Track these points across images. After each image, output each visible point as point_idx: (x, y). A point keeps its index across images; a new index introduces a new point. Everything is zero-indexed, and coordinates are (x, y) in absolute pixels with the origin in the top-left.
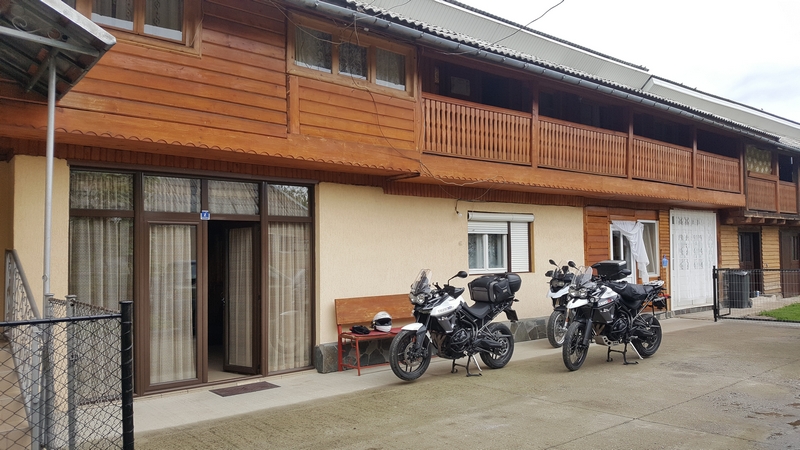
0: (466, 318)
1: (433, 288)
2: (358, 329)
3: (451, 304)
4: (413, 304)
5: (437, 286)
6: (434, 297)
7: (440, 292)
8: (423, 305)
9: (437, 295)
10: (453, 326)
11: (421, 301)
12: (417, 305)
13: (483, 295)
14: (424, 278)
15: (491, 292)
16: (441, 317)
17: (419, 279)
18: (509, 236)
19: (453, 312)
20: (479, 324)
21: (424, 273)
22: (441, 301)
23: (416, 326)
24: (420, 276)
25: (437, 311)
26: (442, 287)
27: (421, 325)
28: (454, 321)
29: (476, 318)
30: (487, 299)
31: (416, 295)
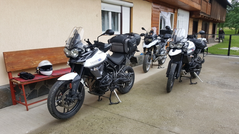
0: (110, 66)
1: (85, 44)
2: (24, 75)
3: (100, 56)
4: (68, 57)
5: (88, 42)
6: (86, 52)
7: (91, 47)
8: (77, 59)
9: (89, 50)
10: (101, 73)
11: (75, 55)
12: (71, 58)
13: (120, 48)
14: (77, 35)
15: (126, 46)
16: (93, 68)
17: (72, 36)
18: (121, 14)
19: (102, 63)
20: (118, 68)
21: (76, 31)
22: (92, 54)
23: (71, 76)
24: (73, 33)
25: (89, 63)
26: (93, 43)
27: (76, 74)
28: (102, 69)
29: (115, 64)
30: (122, 51)
31: (70, 50)
